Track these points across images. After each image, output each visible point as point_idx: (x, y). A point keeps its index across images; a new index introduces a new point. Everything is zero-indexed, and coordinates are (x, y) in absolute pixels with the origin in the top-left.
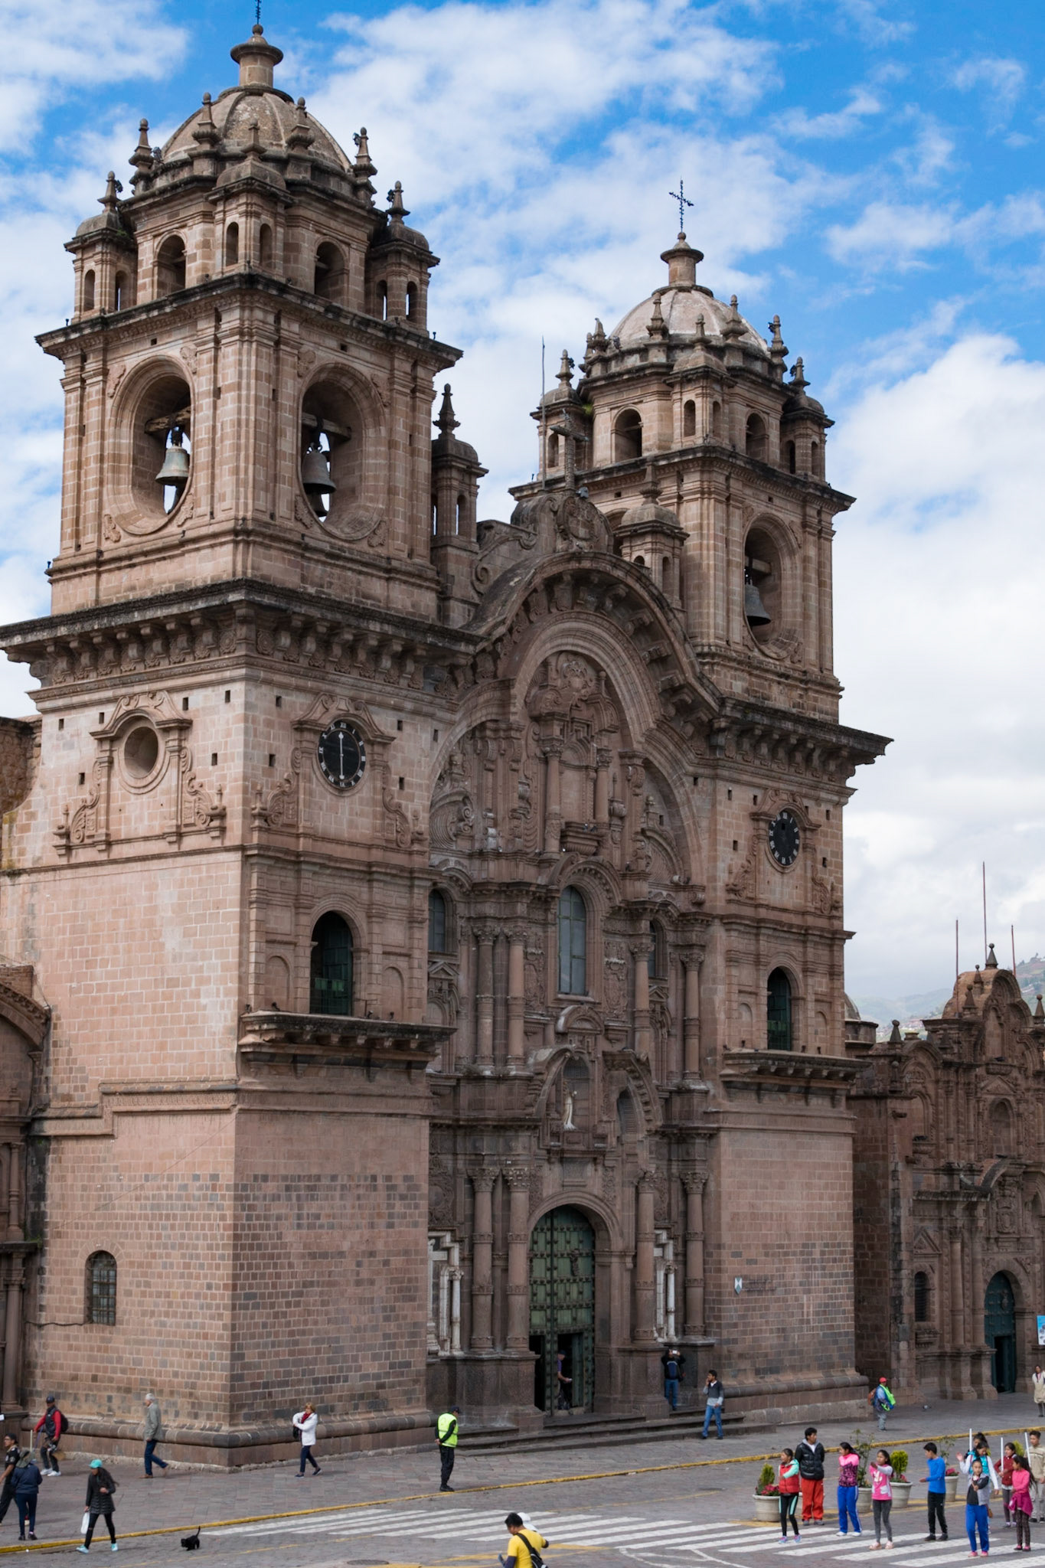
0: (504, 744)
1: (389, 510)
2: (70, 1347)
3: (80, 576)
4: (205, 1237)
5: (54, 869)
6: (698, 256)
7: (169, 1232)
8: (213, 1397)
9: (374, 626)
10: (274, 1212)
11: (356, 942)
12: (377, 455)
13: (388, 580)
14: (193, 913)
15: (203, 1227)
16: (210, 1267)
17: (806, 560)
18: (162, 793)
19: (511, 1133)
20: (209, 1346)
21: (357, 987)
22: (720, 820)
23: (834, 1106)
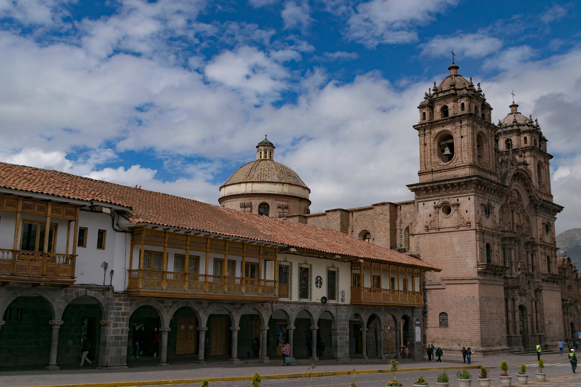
0: (507, 208)
1: (489, 161)
2: (436, 332)
3: (427, 174)
4: (472, 309)
5: (424, 234)
6: (517, 106)
7: (462, 308)
8: (476, 342)
9: (493, 184)
10: (485, 304)
11: (490, 249)
12: (486, 149)
13: (491, 175)
14: (463, 243)
15: (471, 307)
16: (474, 315)
17: (546, 169)
18: (453, 218)
19: (514, 289)
20: (474, 332)
21: (491, 258)
22: (538, 224)
23: (557, 285)
